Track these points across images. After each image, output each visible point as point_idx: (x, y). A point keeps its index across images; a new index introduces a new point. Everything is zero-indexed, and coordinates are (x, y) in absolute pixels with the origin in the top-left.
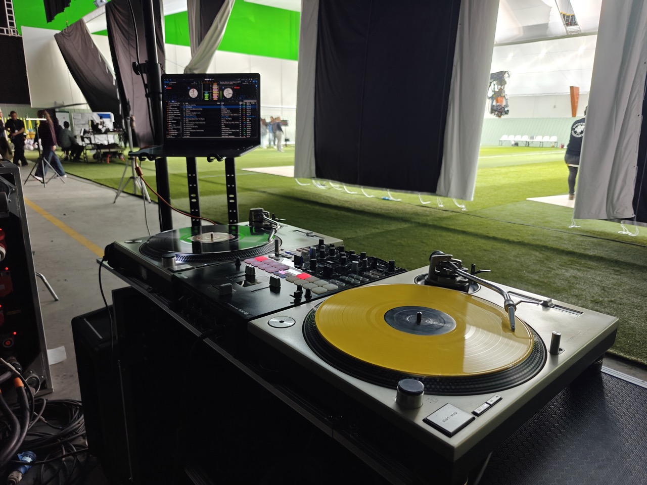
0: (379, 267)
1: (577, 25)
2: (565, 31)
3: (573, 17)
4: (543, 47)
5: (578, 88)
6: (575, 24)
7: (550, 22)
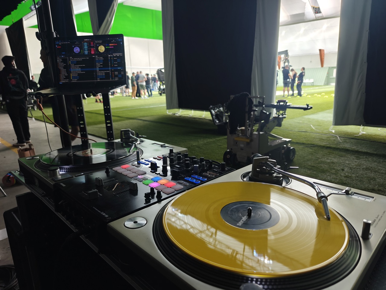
0: (214, 168)
1: (321, 13)
2: (314, 17)
3: (319, 8)
4: (302, 27)
5: (323, 50)
6: (320, 12)
7: (305, 12)
